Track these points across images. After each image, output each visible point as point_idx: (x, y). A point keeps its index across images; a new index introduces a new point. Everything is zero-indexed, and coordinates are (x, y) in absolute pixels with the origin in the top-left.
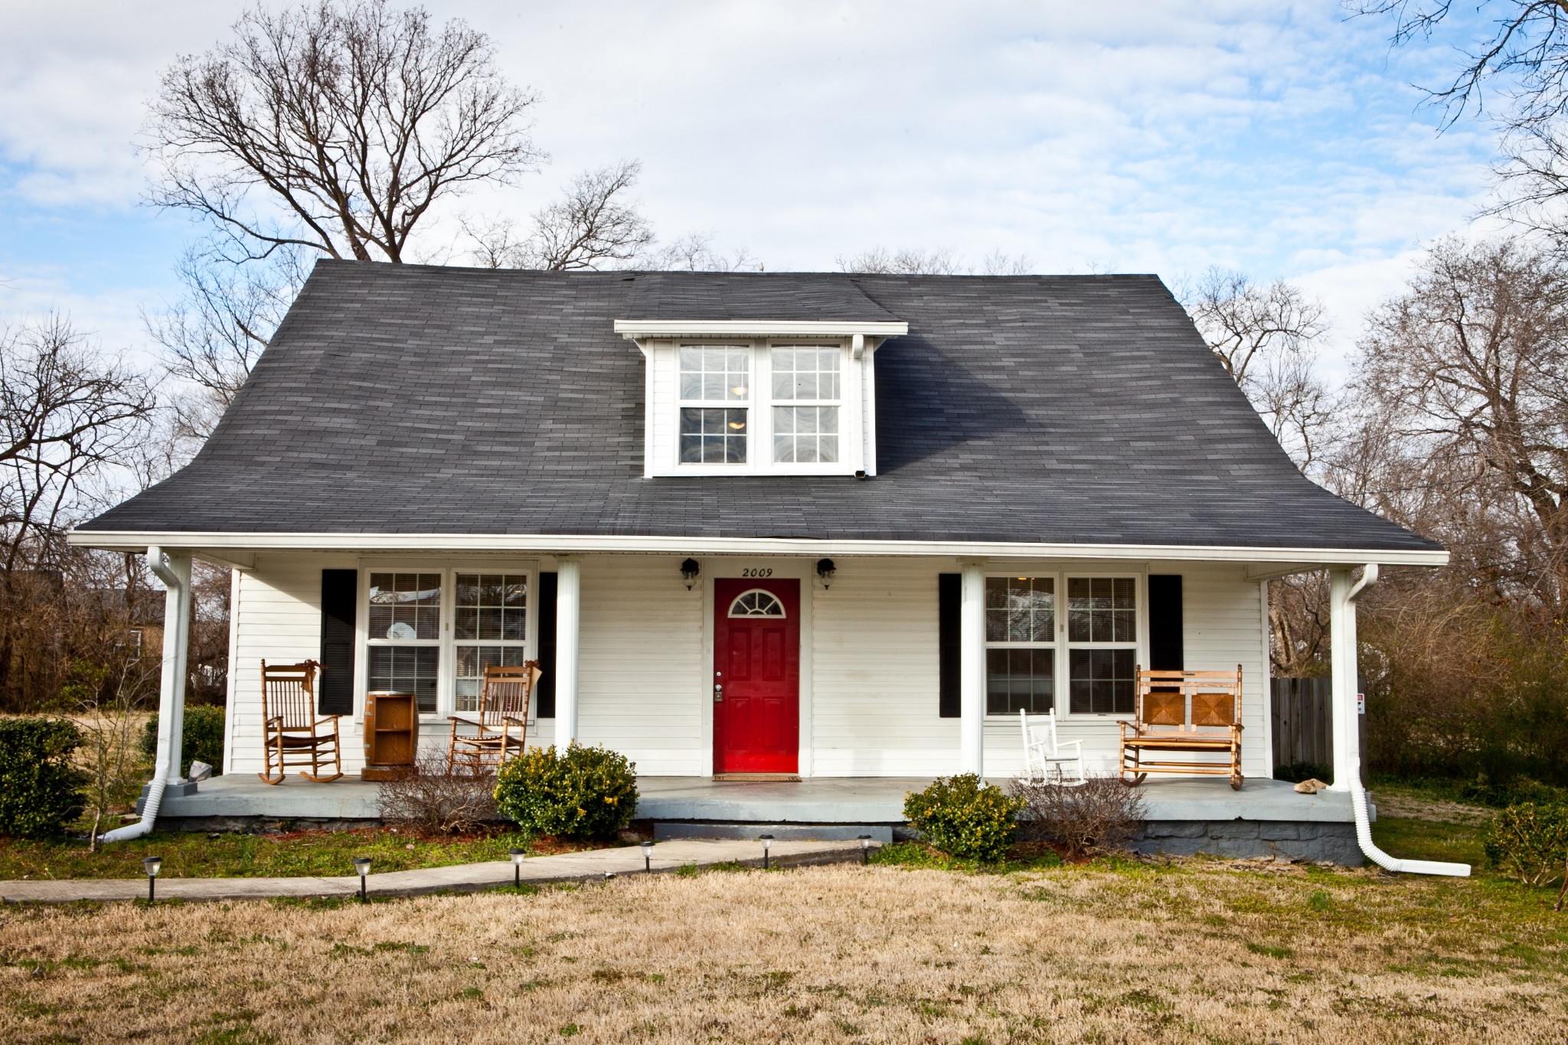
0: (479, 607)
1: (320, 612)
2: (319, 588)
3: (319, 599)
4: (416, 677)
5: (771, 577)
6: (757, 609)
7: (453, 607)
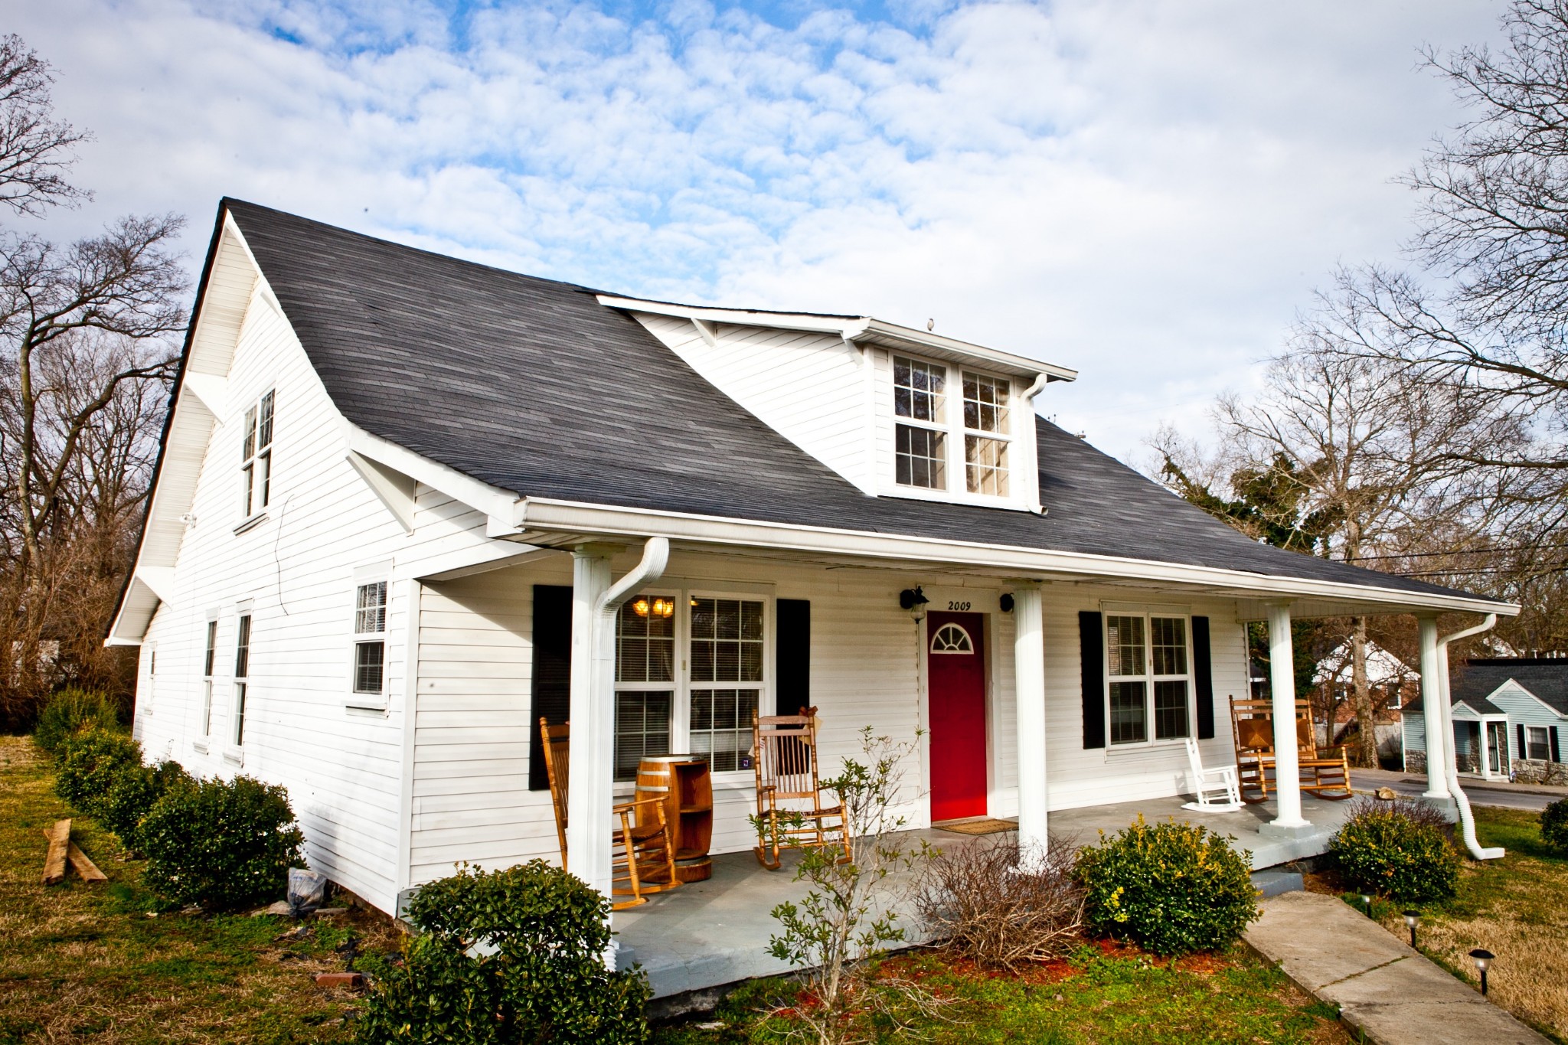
0: (715, 640)
1: (530, 644)
2: (528, 611)
3: (529, 626)
4: (644, 732)
5: (970, 610)
6: (952, 645)
7: (689, 639)
